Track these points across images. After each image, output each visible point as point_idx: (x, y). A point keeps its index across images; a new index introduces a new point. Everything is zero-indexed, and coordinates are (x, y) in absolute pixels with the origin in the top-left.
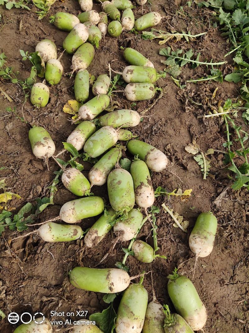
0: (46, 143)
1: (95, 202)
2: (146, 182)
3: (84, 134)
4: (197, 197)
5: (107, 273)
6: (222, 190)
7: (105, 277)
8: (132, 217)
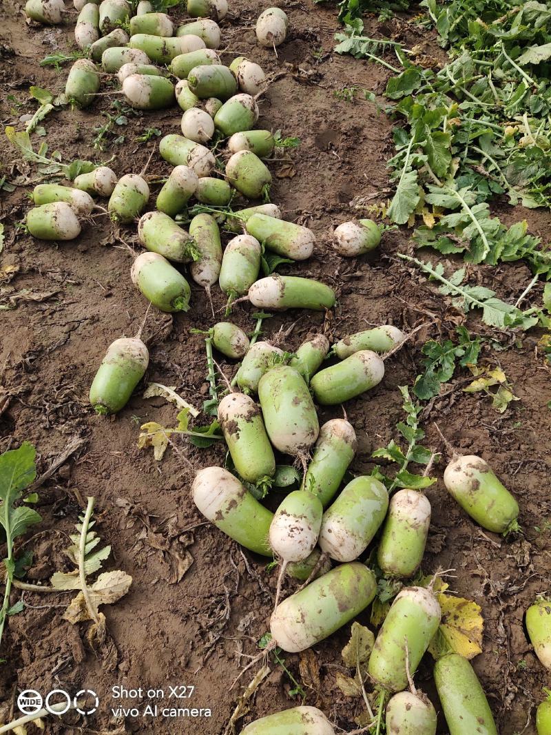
0: (470, 473)
1: (332, 381)
2: (242, 424)
3: (400, 520)
4: (118, 450)
5: (285, 291)
6: (57, 471)
7: (287, 286)
8: (259, 367)
